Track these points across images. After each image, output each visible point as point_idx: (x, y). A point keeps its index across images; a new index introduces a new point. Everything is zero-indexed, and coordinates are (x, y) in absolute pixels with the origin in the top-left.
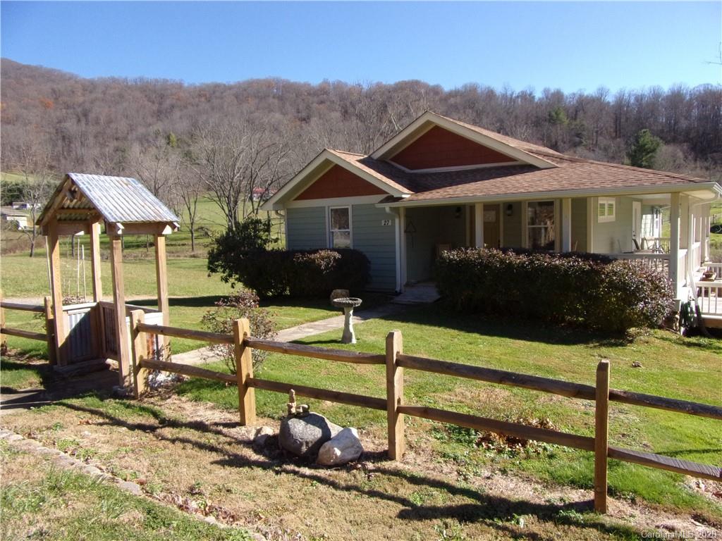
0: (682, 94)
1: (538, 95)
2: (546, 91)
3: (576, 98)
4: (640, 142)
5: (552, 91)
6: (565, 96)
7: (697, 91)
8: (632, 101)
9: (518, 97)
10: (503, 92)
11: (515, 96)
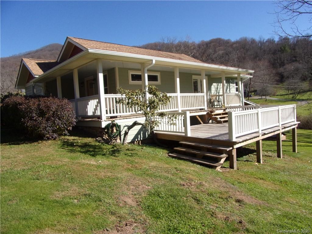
2: (281, 37)
9: (266, 42)
10: (259, 40)
11: (265, 41)
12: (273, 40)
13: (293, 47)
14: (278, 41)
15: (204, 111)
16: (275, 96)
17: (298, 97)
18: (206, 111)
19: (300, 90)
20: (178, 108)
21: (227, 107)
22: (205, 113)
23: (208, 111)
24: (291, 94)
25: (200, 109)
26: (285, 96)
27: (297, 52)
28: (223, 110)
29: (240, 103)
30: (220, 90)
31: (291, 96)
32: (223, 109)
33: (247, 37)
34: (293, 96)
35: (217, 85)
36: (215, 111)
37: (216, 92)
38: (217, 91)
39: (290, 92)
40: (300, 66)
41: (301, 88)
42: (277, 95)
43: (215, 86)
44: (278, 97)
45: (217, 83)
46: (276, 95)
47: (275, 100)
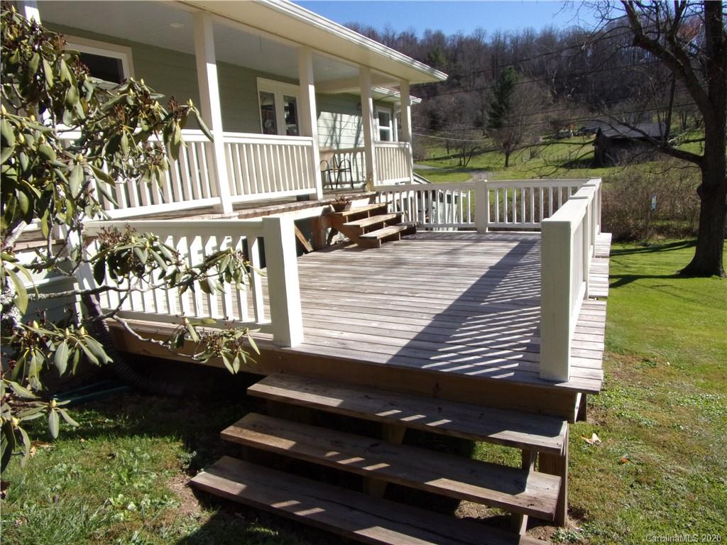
0: (553, 35)
1: (420, 36)
2: (427, 32)
3: (457, 40)
4: (506, 80)
5: (433, 33)
6: (446, 38)
7: (567, 32)
8: (508, 42)
9: (399, 38)
10: (384, 33)
11: (396, 37)
12: (412, 36)
13: (452, 55)
14: (422, 41)
15: (313, 206)
16: (422, 161)
17: (472, 163)
18: (322, 204)
19: (474, 149)
20: (219, 195)
21: (379, 187)
22: (317, 212)
23: (326, 204)
24: (455, 156)
25: (300, 199)
26: (444, 161)
27: (460, 67)
28: (368, 199)
29: (409, 176)
30: (340, 136)
31: (457, 161)
32: (367, 197)
33: (358, 24)
34: (461, 162)
35: (331, 118)
36: (350, 204)
37: (329, 141)
38: (334, 137)
39: (453, 152)
40: (467, 96)
41: (476, 143)
42: (427, 160)
43: (328, 121)
44: (427, 162)
45: (332, 112)
46: (425, 158)
47: (426, 170)
